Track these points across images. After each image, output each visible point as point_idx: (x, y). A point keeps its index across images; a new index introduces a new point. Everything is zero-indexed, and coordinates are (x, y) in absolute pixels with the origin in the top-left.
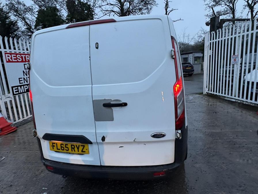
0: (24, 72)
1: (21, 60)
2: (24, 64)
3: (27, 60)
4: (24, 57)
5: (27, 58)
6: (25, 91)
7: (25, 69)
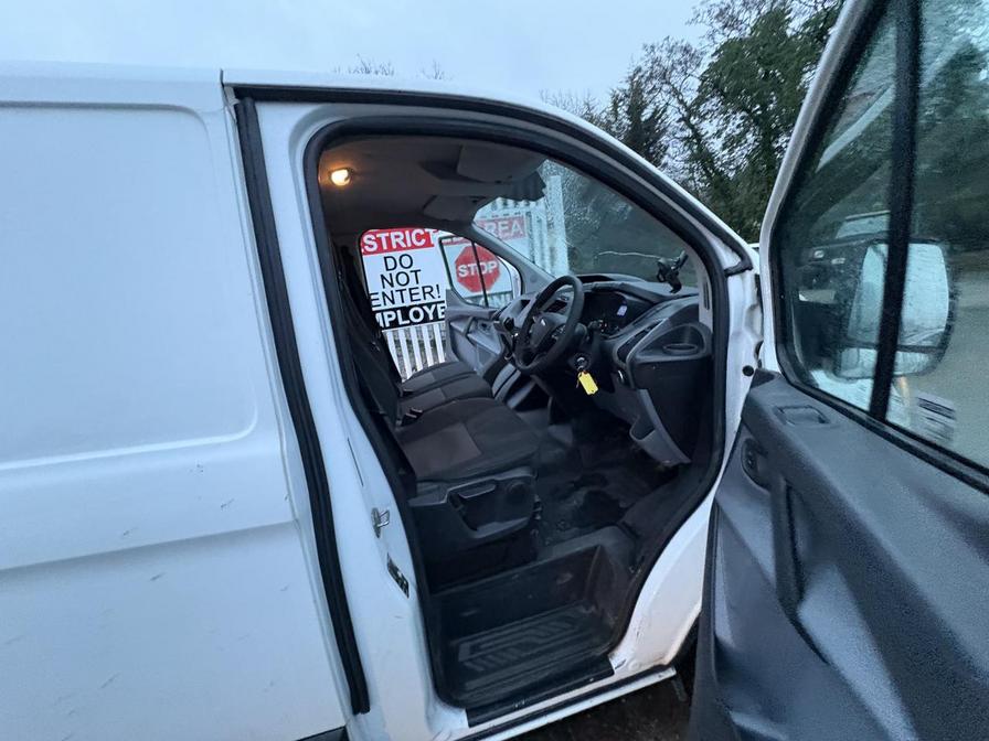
0: (383, 277)
1: (375, 248)
2: (385, 258)
3: (394, 246)
4: (386, 238)
5: (394, 241)
6: (388, 325)
7: (387, 270)
